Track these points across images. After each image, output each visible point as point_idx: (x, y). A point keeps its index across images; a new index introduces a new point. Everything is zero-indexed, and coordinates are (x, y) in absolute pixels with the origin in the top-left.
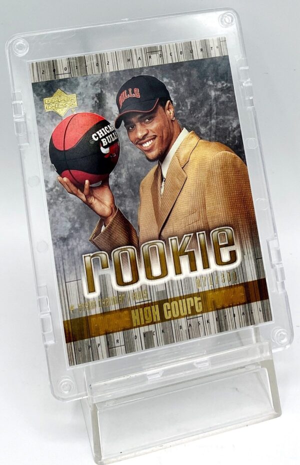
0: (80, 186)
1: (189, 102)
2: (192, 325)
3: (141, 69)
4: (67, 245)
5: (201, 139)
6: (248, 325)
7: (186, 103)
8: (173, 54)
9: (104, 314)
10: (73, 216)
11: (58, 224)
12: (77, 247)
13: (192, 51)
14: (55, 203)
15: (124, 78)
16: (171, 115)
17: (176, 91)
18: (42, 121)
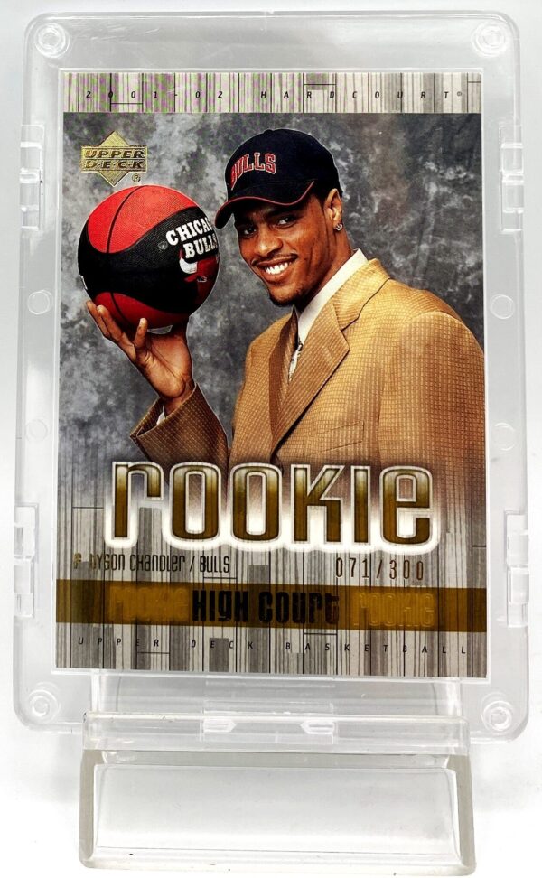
0: (129, 328)
1: (377, 198)
2: (312, 647)
3: (288, 116)
4: (87, 436)
5: (392, 278)
6: (431, 675)
7: (371, 199)
8: (359, 96)
9: (137, 584)
10: (107, 383)
11: (74, 392)
12: (105, 444)
13: (401, 95)
14: (75, 352)
15: (248, 129)
16: (335, 219)
17: (354, 173)
18: (73, 189)
